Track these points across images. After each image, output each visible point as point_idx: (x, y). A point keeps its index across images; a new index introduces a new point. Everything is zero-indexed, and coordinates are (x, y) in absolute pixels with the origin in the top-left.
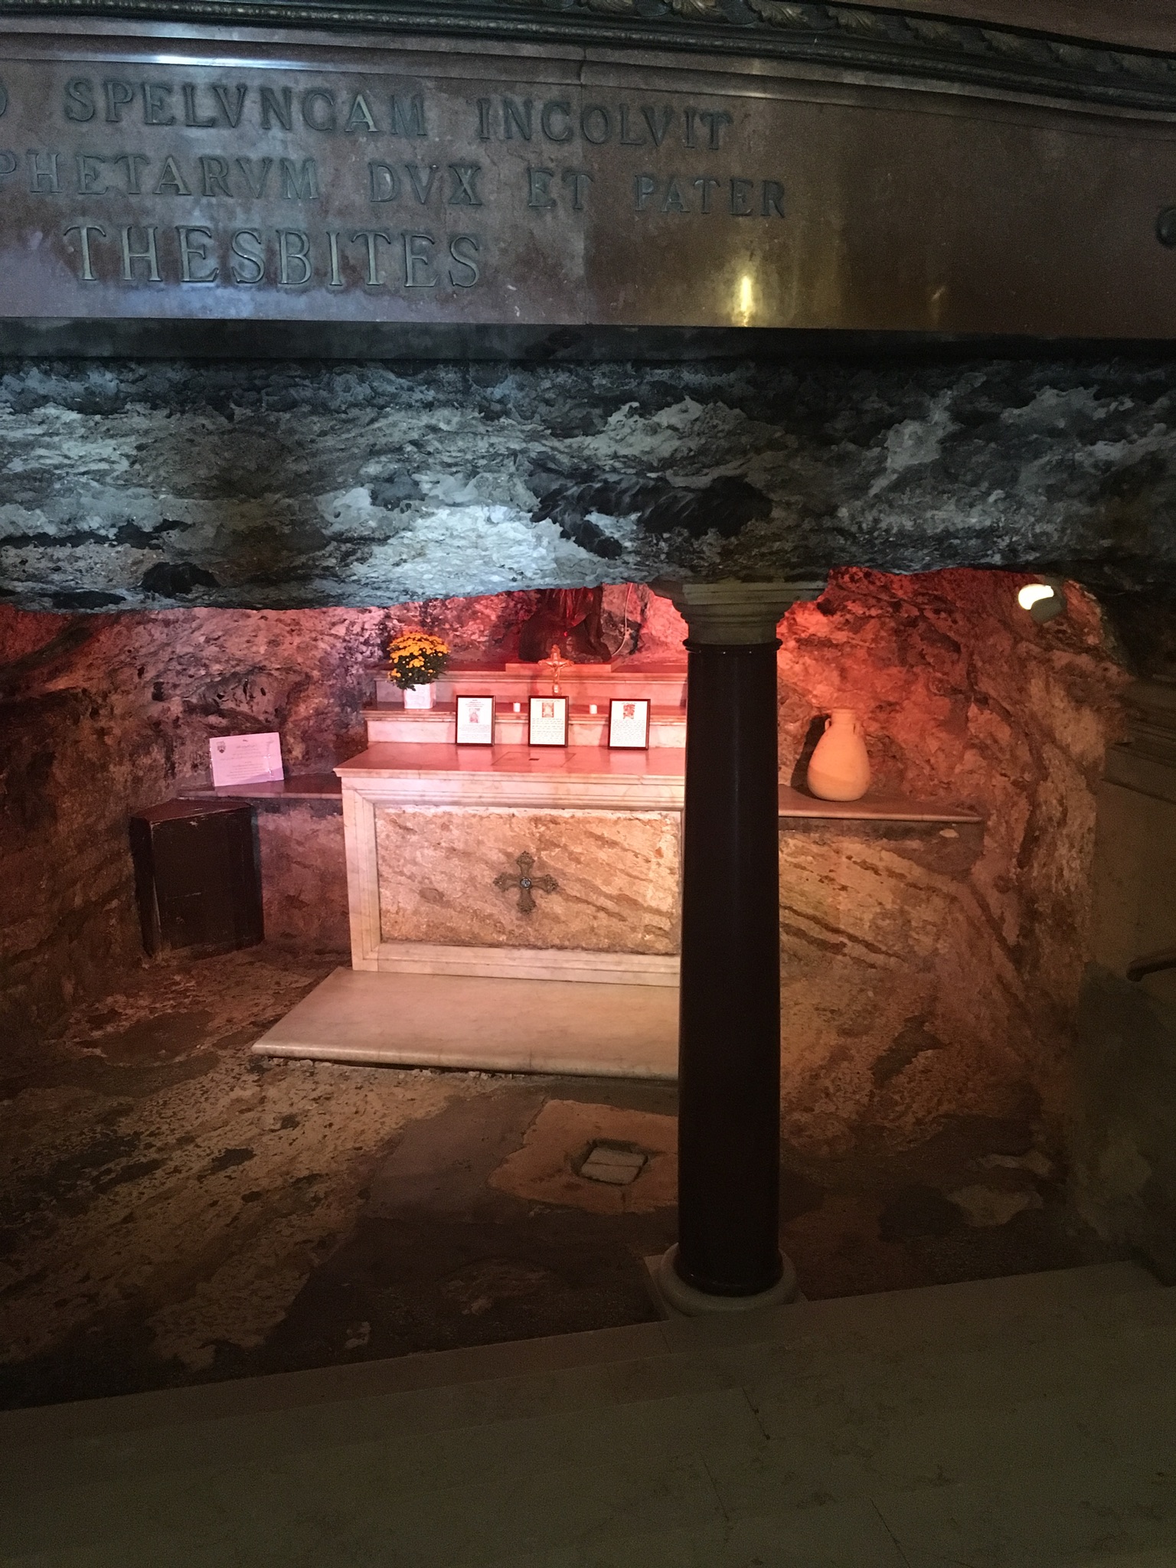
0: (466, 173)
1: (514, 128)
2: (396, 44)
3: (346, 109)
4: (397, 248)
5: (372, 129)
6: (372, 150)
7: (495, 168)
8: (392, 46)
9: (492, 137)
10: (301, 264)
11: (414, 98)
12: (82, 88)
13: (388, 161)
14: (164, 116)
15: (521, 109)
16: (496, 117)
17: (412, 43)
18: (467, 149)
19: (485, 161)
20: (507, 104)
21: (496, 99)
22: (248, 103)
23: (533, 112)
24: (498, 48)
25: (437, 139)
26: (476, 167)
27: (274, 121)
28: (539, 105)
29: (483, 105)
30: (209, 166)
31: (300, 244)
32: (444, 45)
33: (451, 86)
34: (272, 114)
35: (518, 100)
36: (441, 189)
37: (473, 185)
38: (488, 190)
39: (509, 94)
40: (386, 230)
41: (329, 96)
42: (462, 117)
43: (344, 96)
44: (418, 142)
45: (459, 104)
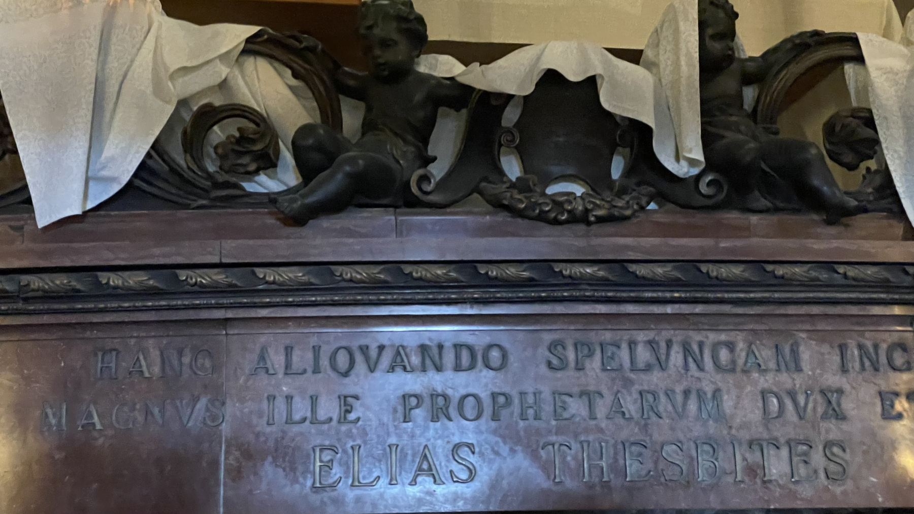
0: (833, 396)
1: (867, 363)
2: (782, 310)
3: (743, 354)
4: (785, 452)
5: (763, 367)
6: (765, 381)
7: (854, 391)
8: (778, 312)
9: (851, 369)
10: (712, 465)
11: (792, 345)
12: (559, 348)
13: (775, 389)
14: (614, 365)
15: (871, 350)
16: (853, 355)
17: (792, 310)
18: (833, 379)
19: (847, 387)
20: (861, 347)
21: (852, 345)
22: (673, 353)
23: (880, 352)
24: (854, 310)
25: (810, 373)
26: (840, 391)
27: (692, 365)
28: (884, 346)
29: (842, 348)
30: (646, 396)
31: (711, 452)
32: (815, 310)
33: (821, 337)
34: (690, 360)
35: (869, 344)
36: (814, 409)
37: (839, 405)
38: (848, 405)
39: (861, 339)
40: (776, 439)
41: (731, 346)
42: (826, 357)
43: (741, 345)
44: (795, 376)
45: (825, 348)
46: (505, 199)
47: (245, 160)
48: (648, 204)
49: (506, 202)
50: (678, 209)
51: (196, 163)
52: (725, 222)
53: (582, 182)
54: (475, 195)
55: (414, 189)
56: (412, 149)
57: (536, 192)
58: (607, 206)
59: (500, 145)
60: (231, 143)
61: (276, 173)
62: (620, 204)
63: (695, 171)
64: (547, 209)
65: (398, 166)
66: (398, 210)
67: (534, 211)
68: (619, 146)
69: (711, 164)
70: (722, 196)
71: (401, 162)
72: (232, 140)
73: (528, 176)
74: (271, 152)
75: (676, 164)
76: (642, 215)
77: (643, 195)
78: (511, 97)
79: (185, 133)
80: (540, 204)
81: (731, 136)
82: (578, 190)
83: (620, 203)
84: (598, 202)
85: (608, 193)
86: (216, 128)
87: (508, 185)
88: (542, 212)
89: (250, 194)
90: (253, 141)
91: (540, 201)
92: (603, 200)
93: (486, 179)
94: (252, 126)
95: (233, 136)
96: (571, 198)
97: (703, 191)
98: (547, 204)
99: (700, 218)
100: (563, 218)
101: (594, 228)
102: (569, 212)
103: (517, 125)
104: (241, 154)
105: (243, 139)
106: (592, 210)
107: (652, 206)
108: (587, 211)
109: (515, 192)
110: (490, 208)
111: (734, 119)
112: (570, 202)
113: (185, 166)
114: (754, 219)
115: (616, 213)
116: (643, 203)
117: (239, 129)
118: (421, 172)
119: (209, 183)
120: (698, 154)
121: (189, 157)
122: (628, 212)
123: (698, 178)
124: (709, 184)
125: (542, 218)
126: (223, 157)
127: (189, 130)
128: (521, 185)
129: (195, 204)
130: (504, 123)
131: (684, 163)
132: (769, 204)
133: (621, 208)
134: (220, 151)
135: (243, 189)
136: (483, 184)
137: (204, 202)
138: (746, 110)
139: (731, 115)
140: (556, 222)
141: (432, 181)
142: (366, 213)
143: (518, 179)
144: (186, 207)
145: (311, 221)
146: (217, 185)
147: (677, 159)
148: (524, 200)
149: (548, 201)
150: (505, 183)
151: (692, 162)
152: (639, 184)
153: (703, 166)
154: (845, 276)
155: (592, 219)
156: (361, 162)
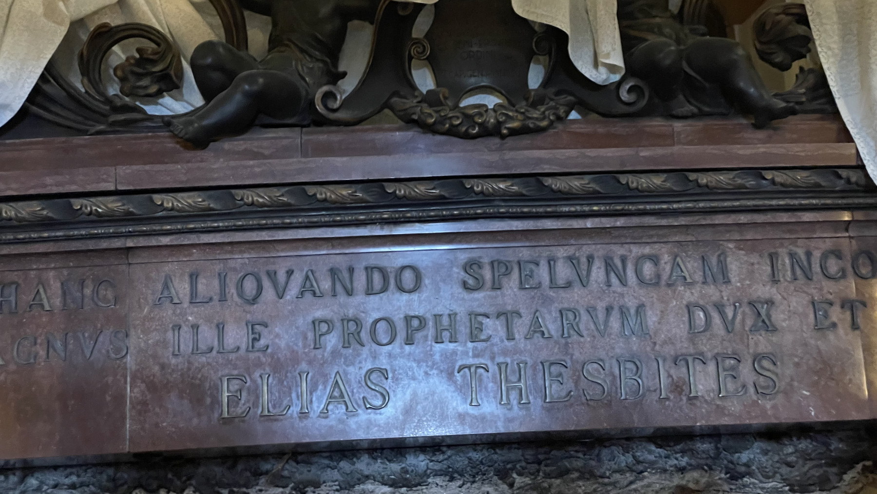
0: (763, 307)
1: (799, 272)
2: (708, 220)
3: (668, 268)
4: (711, 367)
5: (689, 280)
6: (690, 296)
7: (785, 302)
8: (704, 223)
9: (782, 279)
10: (636, 383)
11: (719, 256)
12: (475, 267)
13: (701, 302)
14: (533, 282)
15: (803, 257)
16: (784, 265)
17: (719, 219)
18: (763, 290)
19: (778, 298)
20: (792, 255)
21: (783, 252)
22: (594, 269)
23: (813, 260)
24: (784, 217)
25: (739, 284)
26: (770, 302)
27: (614, 280)
28: (817, 254)
29: (773, 257)
30: (566, 315)
31: (635, 369)
32: (743, 218)
33: (750, 246)
34: (612, 275)
35: (801, 252)
36: (743, 321)
37: (769, 316)
38: (779, 317)
39: (794, 249)
40: (702, 354)
41: (655, 259)
42: (756, 266)
43: (666, 258)
44: (723, 287)
45: (755, 258)
46: (414, 113)
47: (144, 82)
48: (568, 113)
49: (415, 117)
50: (600, 118)
51: (94, 88)
52: (648, 129)
53: (498, 94)
54: (387, 111)
55: (320, 108)
56: (321, 65)
57: (448, 105)
58: (520, 117)
59: (411, 58)
60: (131, 65)
61: (182, 94)
62: (535, 116)
63: (616, 78)
64: (458, 122)
65: (304, 83)
66: (304, 129)
67: (445, 125)
68: (535, 54)
69: (632, 68)
70: (643, 103)
71: (307, 79)
72: (132, 61)
73: (439, 89)
74: (172, 73)
75: (594, 72)
76: (560, 126)
77: (561, 105)
78: (421, 6)
79: (81, 56)
80: (451, 118)
81: (653, 39)
82: (491, 101)
83: (536, 114)
84: (510, 114)
85: (524, 103)
86: (116, 48)
87: (419, 99)
88: (452, 125)
89: (152, 118)
90: (154, 62)
91: (451, 115)
92: (517, 111)
93: (396, 94)
94: (154, 46)
95: (133, 57)
96: (482, 110)
97: (623, 98)
98: (458, 118)
99: (620, 127)
100: (475, 132)
101: (510, 141)
102: (481, 125)
103: (427, 36)
104: (140, 76)
105: (143, 60)
106: (505, 122)
107: (574, 115)
108: (499, 124)
109: (425, 105)
110: (401, 123)
111: (658, 20)
112: (480, 115)
113: (83, 90)
114: (678, 125)
115: (531, 126)
116: (561, 112)
117: (139, 50)
118: (325, 88)
119: (107, 108)
120: (617, 60)
121: (86, 81)
122: (544, 123)
123: (619, 84)
124: (630, 91)
125: (452, 132)
126: (123, 80)
127: (85, 53)
128: (431, 99)
129: (93, 130)
130: (414, 35)
131: (602, 70)
132: (695, 110)
133: (537, 119)
134: (119, 73)
135: (143, 112)
136: (395, 99)
137: (102, 127)
138: (670, 11)
139: (655, 17)
140: (466, 136)
141: (339, 97)
142: (271, 133)
143: (429, 92)
144: (85, 132)
145: (212, 144)
146: (117, 110)
147: (596, 64)
148: (433, 114)
149: (458, 114)
150: (416, 97)
151: (612, 68)
152: (558, 94)
153: (623, 72)
154: (773, 182)
155: (505, 131)
156: (261, 80)
